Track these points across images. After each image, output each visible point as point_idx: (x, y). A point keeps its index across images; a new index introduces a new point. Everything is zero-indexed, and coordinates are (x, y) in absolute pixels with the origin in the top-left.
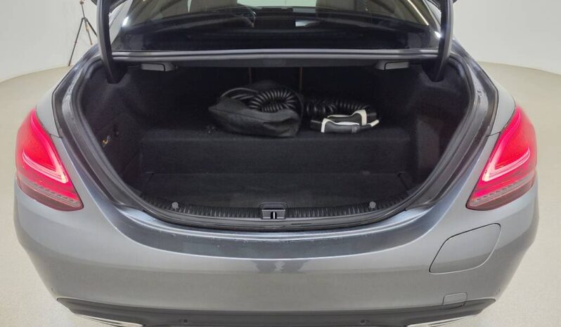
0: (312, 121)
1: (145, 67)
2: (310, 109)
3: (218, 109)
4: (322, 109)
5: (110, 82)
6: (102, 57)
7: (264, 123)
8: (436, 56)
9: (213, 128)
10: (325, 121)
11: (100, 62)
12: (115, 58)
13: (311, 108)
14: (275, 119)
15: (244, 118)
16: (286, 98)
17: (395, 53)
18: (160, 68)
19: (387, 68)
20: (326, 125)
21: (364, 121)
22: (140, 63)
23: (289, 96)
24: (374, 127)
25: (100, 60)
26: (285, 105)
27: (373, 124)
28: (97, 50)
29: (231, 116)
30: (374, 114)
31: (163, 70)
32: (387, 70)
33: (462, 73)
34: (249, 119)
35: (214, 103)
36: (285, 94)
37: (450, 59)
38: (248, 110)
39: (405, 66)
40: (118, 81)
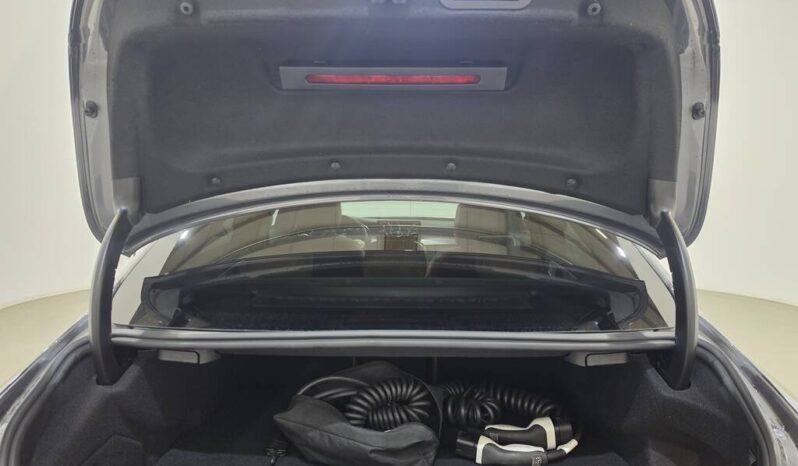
0: (459, 440)
1: (166, 357)
2: (453, 411)
3: (290, 419)
4: (474, 411)
5: (99, 382)
6: (91, 338)
7: (372, 451)
8: (672, 343)
9: (280, 451)
10: (483, 443)
11: (88, 346)
12: (113, 339)
13: (456, 409)
14: (392, 445)
15: (337, 440)
16: (411, 397)
17: (600, 338)
18: (192, 359)
19: (590, 364)
20: (484, 450)
21: (551, 442)
22: (158, 350)
23: (418, 393)
24: (570, 453)
25: (87, 342)
26: (411, 412)
27: (568, 448)
28: (84, 327)
29: (314, 435)
30: (568, 428)
31: (195, 361)
32: (590, 367)
33: (727, 380)
34: (345, 442)
35: (285, 406)
36: (410, 390)
37: (700, 349)
38: (345, 425)
39: (621, 360)
40: (114, 381)
